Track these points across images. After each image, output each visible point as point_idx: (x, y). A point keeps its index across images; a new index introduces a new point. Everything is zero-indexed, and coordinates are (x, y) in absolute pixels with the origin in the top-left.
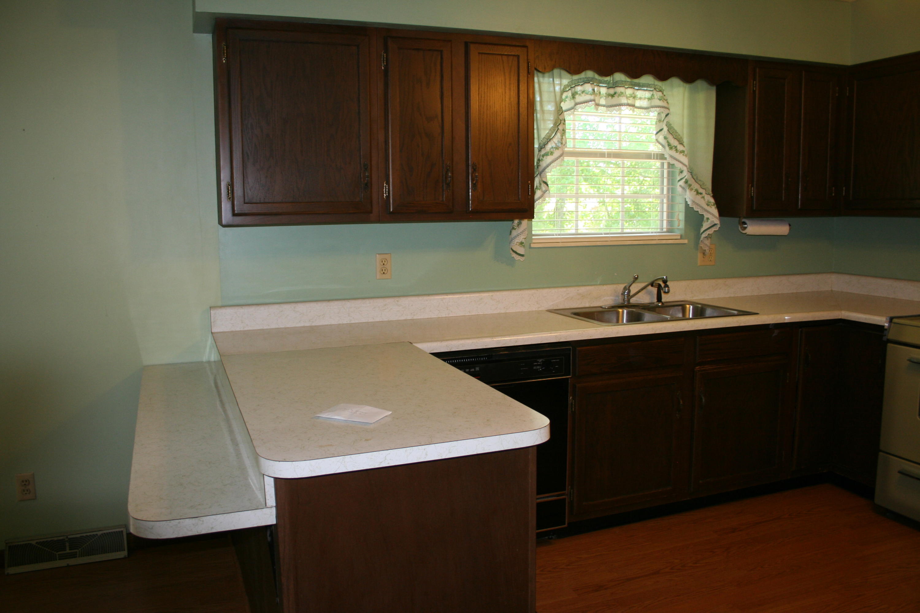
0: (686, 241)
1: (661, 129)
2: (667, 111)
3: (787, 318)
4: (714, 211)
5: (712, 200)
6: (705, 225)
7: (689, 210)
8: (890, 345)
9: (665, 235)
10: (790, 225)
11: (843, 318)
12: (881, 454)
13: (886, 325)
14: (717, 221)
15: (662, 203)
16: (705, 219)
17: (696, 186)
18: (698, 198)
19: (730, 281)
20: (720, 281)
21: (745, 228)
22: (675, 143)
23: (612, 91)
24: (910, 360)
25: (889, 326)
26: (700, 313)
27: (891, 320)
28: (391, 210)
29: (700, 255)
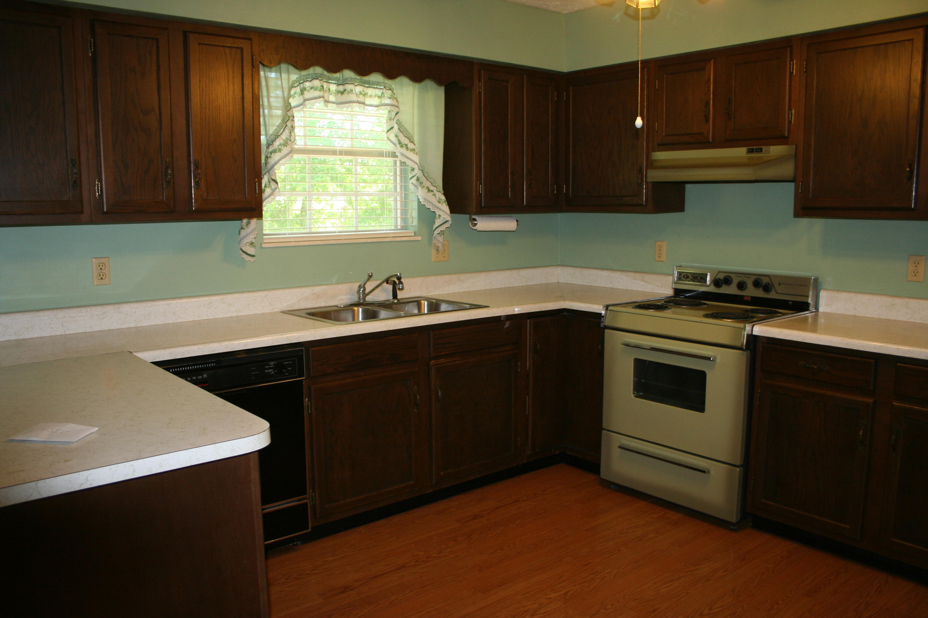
0: (419, 238)
1: (392, 127)
2: (396, 110)
3: (517, 310)
4: (445, 208)
5: (443, 198)
6: (438, 222)
7: (421, 207)
8: (606, 331)
9: (399, 232)
10: (517, 221)
11: (567, 307)
12: (604, 432)
13: (603, 312)
14: (448, 218)
15: (396, 201)
16: (437, 216)
17: (428, 184)
18: (430, 196)
19: (463, 276)
20: (454, 277)
21: (476, 224)
22: (405, 141)
23: (341, 88)
24: (622, 344)
25: (606, 313)
26: (434, 307)
27: (607, 307)
28: (105, 210)
29: (434, 252)
